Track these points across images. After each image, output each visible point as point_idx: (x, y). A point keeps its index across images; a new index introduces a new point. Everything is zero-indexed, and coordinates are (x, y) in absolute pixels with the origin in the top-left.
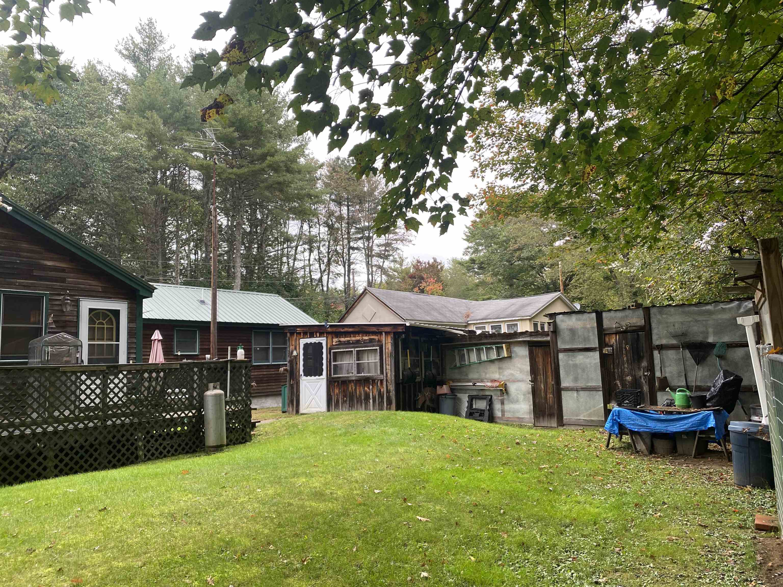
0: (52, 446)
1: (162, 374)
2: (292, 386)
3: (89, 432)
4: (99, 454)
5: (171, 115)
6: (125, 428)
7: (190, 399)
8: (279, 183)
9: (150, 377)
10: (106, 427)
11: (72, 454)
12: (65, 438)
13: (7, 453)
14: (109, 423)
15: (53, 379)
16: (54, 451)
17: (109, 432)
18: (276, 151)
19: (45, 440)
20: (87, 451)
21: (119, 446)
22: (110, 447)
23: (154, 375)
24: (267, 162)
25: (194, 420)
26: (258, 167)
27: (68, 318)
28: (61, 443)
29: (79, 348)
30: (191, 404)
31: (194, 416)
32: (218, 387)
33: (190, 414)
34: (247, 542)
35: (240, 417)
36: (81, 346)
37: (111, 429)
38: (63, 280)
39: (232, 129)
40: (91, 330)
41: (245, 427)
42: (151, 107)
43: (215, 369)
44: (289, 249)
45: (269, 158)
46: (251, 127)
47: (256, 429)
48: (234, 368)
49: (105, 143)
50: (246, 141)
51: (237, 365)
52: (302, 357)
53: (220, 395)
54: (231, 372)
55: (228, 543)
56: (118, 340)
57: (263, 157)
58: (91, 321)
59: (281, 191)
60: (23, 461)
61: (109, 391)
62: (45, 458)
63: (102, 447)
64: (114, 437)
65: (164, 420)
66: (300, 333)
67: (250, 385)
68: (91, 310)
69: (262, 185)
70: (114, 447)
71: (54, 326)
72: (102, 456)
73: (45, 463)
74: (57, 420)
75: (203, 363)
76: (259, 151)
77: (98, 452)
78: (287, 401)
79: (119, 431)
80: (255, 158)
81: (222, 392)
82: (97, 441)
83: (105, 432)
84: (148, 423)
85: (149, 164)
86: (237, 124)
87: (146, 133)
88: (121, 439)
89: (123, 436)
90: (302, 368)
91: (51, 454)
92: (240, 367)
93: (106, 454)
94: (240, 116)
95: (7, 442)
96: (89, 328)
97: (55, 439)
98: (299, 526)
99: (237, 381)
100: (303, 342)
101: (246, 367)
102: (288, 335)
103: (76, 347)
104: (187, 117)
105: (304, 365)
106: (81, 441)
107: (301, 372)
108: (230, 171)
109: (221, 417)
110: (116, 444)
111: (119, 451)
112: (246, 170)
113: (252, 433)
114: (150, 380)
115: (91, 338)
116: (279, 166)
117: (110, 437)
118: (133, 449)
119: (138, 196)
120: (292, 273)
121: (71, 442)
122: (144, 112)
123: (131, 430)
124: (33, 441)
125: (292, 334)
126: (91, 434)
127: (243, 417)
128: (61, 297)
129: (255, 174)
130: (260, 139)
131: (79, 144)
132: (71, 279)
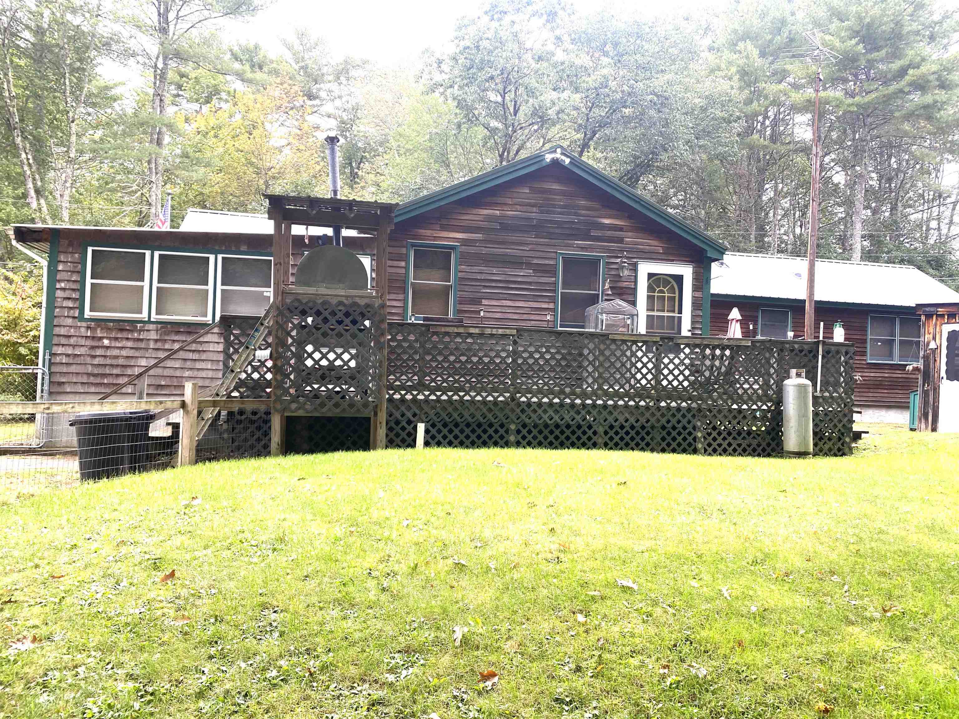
0: (602, 421)
1: (728, 352)
2: (926, 394)
3: (640, 412)
4: (652, 439)
5: (771, 41)
6: (681, 413)
7: (765, 387)
8: (926, 107)
9: (713, 356)
10: (659, 408)
11: (622, 433)
12: (615, 414)
13: (559, 421)
14: (663, 404)
15: (602, 347)
16: (603, 426)
17: (663, 415)
18: (923, 60)
19: (595, 413)
20: (638, 433)
21: (674, 433)
22: (664, 433)
23: (718, 352)
24: (907, 78)
25: (769, 415)
26: (893, 87)
27: (625, 284)
28: (611, 419)
29: (635, 317)
30: (766, 394)
31: (769, 410)
32: (804, 374)
33: (764, 407)
34: (799, 563)
35: (836, 420)
36: (637, 315)
37: (665, 412)
38: (620, 240)
39: (854, 42)
40: (650, 298)
41: (843, 434)
42: (745, 37)
43: (801, 351)
44: (942, 209)
45: (911, 72)
46: (884, 32)
47: (860, 442)
48: (828, 352)
49: (686, 90)
50: (876, 54)
51: (833, 348)
52: (944, 352)
53: (805, 386)
54: (823, 357)
55: (767, 555)
56: (680, 312)
57: (903, 72)
58: (650, 288)
59: (929, 118)
60: (573, 433)
61: (662, 366)
62: (595, 433)
63: (656, 430)
64: (668, 422)
65: (730, 410)
66: (942, 316)
67: (852, 378)
68: (650, 276)
69: (897, 114)
70: (669, 434)
71: (610, 293)
72: (655, 441)
73: (595, 438)
74: (606, 393)
75: (783, 343)
76: (896, 65)
77: (651, 436)
78: (917, 414)
79: (674, 415)
80: (889, 76)
81: (809, 383)
82: (649, 424)
83: (658, 414)
84: (710, 411)
85: (741, 111)
86: (864, 32)
87: (738, 72)
88: (676, 425)
89: (679, 422)
90: (944, 368)
91: (601, 430)
92: (838, 352)
93: (659, 439)
94: (868, 20)
95: (558, 409)
96: (649, 297)
97: (605, 413)
98: (890, 562)
99: (833, 370)
100: (947, 328)
101: (847, 353)
102: (923, 318)
103: (632, 316)
104: (792, 40)
105: (947, 364)
106: (632, 420)
107: (943, 374)
108: (850, 101)
109: (805, 416)
110: (671, 430)
111: (674, 439)
112: (873, 95)
113: (853, 445)
114: (713, 358)
115: (650, 308)
116: (928, 81)
117: (664, 421)
118: (690, 439)
119: (725, 152)
120: (945, 243)
121: (621, 419)
122: (736, 45)
123: (689, 416)
124: (583, 412)
125: (929, 316)
126: (643, 414)
127: (840, 421)
128: (618, 260)
129: (888, 99)
130: (897, 48)
131: (658, 96)
132: (630, 238)
